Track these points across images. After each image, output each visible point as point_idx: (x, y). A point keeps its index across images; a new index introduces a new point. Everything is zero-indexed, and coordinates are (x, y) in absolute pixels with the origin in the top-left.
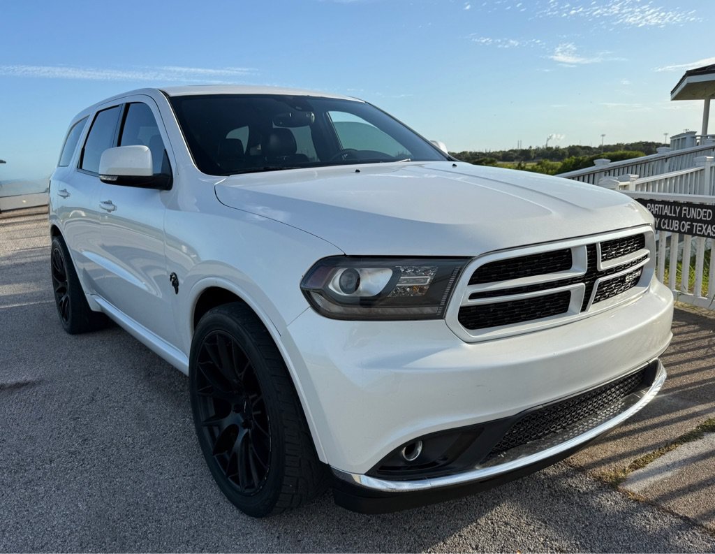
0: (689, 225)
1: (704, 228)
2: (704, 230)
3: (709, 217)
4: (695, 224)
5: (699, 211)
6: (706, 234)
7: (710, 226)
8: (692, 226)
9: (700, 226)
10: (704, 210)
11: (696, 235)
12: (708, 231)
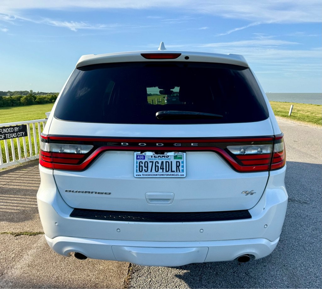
0: (4, 136)
1: (11, 135)
2: (11, 136)
3: (12, 131)
4: (6, 135)
5: (7, 130)
6: (12, 137)
7: (13, 134)
8: (5, 136)
9: (9, 135)
10: (9, 128)
11: (8, 138)
12: (13, 136)
